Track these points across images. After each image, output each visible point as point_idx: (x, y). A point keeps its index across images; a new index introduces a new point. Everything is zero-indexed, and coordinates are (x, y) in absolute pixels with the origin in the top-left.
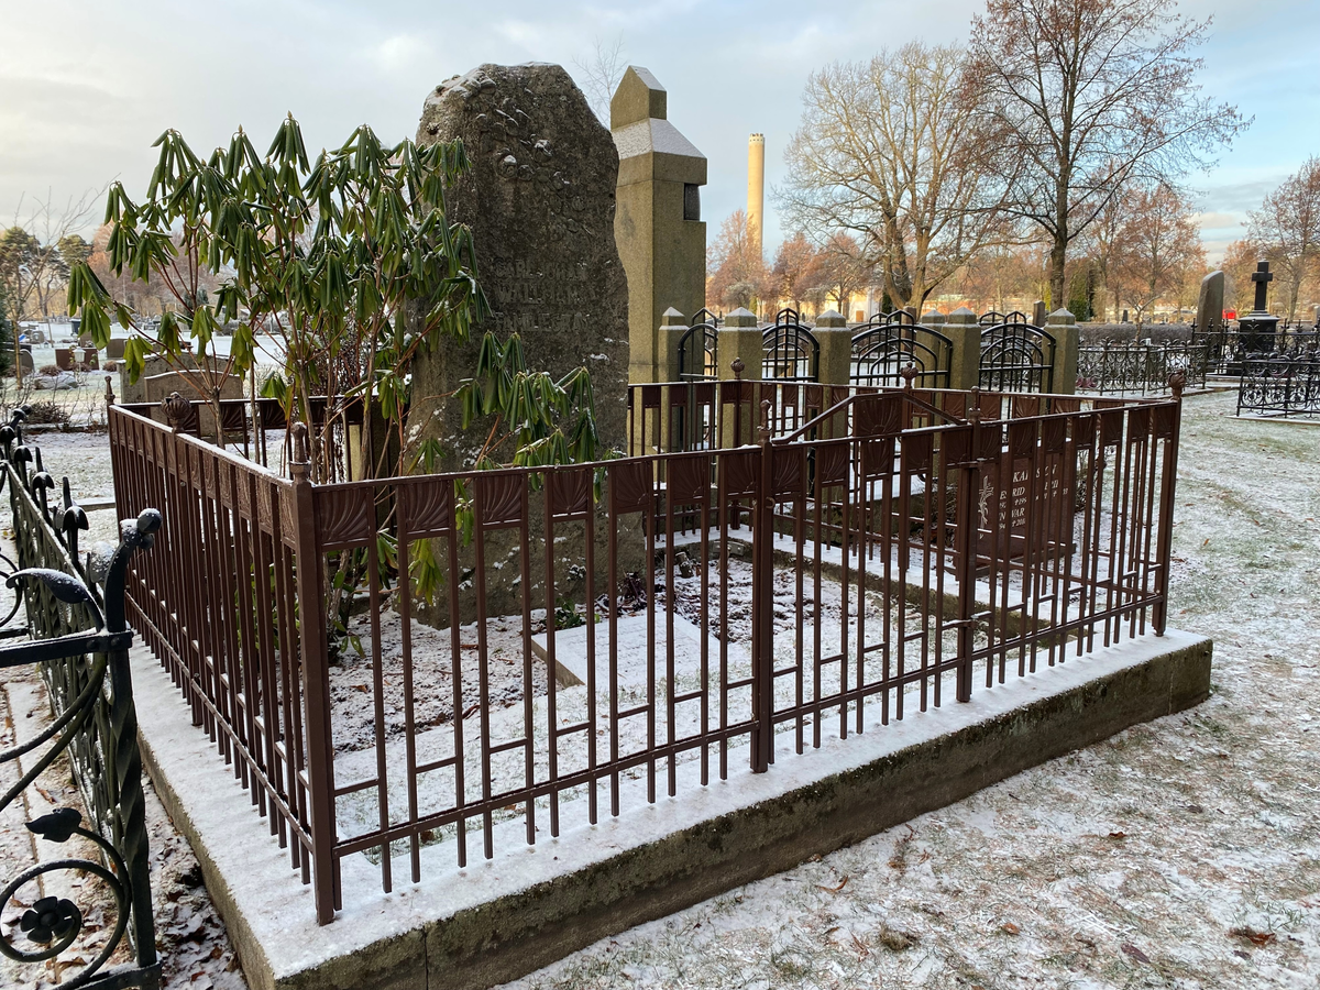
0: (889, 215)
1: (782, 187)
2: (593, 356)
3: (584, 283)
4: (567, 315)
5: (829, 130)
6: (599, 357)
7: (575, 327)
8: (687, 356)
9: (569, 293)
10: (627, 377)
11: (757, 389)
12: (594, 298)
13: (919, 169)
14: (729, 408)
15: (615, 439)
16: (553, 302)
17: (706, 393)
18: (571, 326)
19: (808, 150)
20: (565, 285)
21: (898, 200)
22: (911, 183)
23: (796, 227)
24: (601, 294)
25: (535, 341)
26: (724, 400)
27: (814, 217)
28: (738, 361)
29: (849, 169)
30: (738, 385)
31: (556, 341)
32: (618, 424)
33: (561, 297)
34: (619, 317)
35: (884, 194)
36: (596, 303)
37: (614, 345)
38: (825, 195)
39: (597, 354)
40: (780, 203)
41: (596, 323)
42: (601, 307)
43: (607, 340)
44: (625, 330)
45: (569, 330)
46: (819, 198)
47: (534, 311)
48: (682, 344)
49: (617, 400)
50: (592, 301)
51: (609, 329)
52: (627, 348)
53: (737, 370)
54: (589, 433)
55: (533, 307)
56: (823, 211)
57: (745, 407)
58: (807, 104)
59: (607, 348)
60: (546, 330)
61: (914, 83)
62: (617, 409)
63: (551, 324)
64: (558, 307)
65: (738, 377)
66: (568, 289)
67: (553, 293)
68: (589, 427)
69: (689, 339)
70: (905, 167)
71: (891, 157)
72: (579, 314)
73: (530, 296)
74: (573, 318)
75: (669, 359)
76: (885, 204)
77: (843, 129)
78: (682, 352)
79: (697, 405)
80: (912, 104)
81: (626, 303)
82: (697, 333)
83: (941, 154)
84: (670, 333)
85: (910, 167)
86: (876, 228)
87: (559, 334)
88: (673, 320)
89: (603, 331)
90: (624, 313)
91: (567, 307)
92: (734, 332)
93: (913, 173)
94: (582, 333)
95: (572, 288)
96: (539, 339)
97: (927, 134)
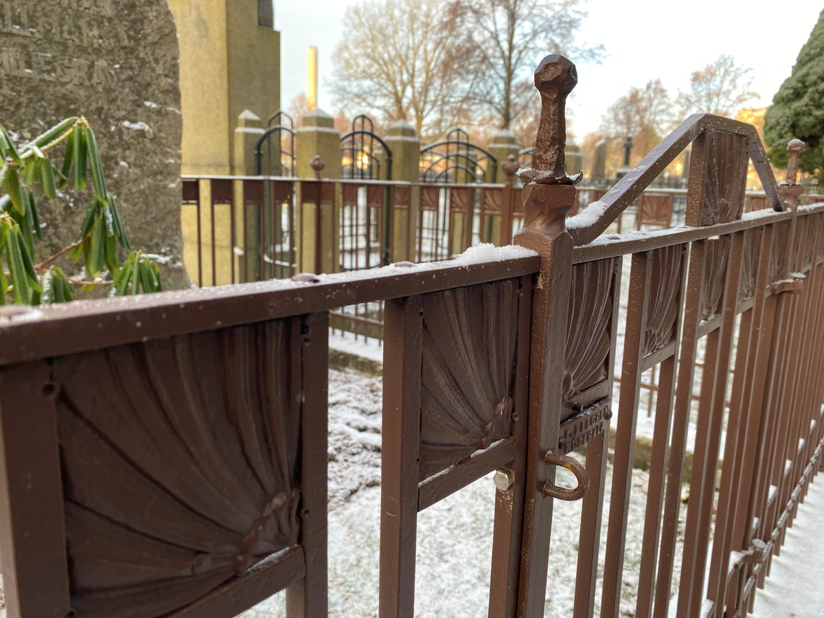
0: (398, 101)
1: (331, 78)
2: (126, 124)
3: (110, 20)
4: (82, 61)
5: (360, 43)
6: (137, 126)
7: (95, 80)
8: (264, 160)
9: (85, 30)
10: (180, 157)
11: (339, 189)
12: (126, 43)
13: (417, 74)
14: (310, 208)
15: (164, 238)
16: (57, 38)
17: (284, 190)
18: (90, 77)
19: (346, 55)
20: (78, 16)
21: (403, 91)
22: (411, 81)
23: (340, 105)
24: (137, 41)
25: (28, 92)
26: (304, 199)
27: (352, 100)
28: (318, 159)
29: (373, 70)
30: (318, 184)
31: (64, 97)
32: (169, 219)
33: (70, 33)
34: (166, 76)
35: (395, 87)
36: (130, 51)
37: (159, 112)
38: (358, 86)
39: (134, 121)
40: (329, 89)
41: (130, 78)
42: (137, 58)
43: (148, 104)
44: (174, 94)
45: (87, 83)
46: (354, 87)
47: (24, 47)
48: (259, 147)
49: (165, 187)
50: (124, 48)
51: (150, 90)
52: (178, 120)
53: (317, 168)
54: (104, 227)
55: (22, 40)
56: (358, 96)
57: (326, 208)
58: (346, 25)
59: (149, 116)
60: (46, 77)
61: (413, 18)
62: (166, 199)
63: (54, 70)
64: (66, 47)
65: (318, 176)
66: (82, 23)
67: (56, 24)
68: (104, 219)
69: (265, 143)
70: (408, 71)
71: (399, 64)
72: (101, 63)
73: (14, 22)
74: (92, 66)
75: (246, 161)
76: (396, 94)
77: (369, 43)
78: (259, 155)
79: (275, 204)
80: (412, 31)
81: (175, 58)
82: (272, 135)
83: (429, 64)
84: (247, 135)
85: (411, 71)
86: (391, 110)
87: (69, 86)
88: (249, 123)
89: (142, 91)
90: (173, 71)
91: (82, 50)
92: (312, 133)
93: (413, 76)
94: (108, 90)
95: (90, 24)
96: (34, 89)
97: (421, 52)
